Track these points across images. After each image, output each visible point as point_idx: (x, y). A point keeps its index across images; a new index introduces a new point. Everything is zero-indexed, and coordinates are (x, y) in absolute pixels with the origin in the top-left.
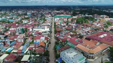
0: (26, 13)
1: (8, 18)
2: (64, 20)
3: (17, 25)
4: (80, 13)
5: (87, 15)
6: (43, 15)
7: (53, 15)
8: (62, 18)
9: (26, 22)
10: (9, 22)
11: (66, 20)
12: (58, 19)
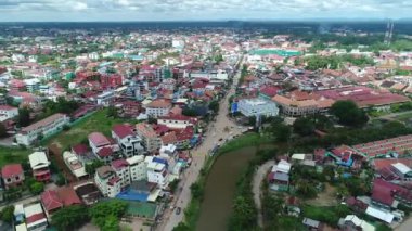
0: (170, 42)
1: (126, 52)
2: (275, 62)
3: (152, 66)
4: (337, 46)
5: (355, 52)
6: (218, 48)
7: (248, 49)
8: (271, 56)
9: (172, 62)
10: (132, 61)
11: (282, 61)
12: (259, 57)
